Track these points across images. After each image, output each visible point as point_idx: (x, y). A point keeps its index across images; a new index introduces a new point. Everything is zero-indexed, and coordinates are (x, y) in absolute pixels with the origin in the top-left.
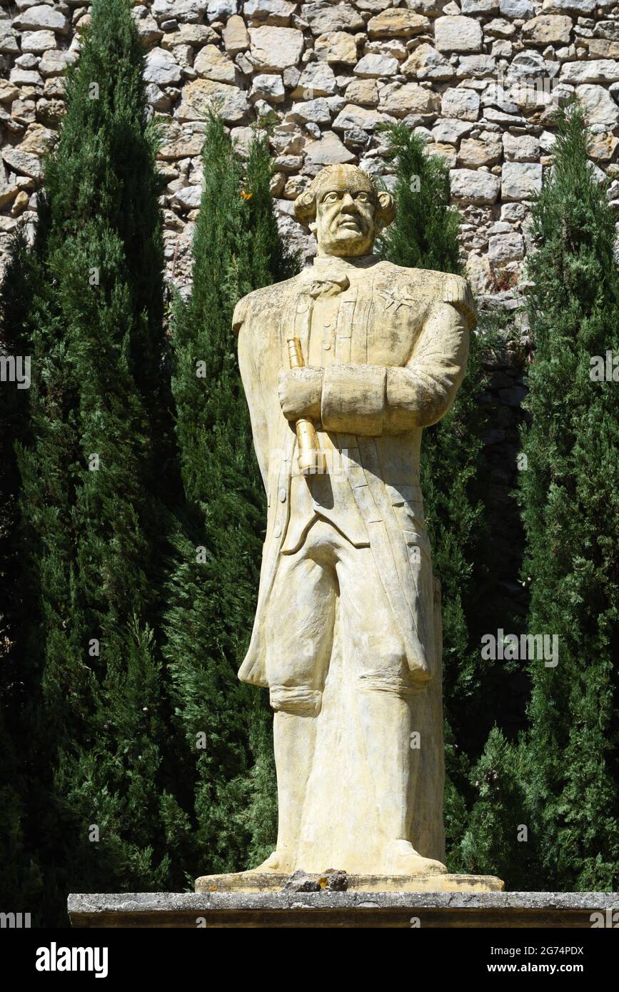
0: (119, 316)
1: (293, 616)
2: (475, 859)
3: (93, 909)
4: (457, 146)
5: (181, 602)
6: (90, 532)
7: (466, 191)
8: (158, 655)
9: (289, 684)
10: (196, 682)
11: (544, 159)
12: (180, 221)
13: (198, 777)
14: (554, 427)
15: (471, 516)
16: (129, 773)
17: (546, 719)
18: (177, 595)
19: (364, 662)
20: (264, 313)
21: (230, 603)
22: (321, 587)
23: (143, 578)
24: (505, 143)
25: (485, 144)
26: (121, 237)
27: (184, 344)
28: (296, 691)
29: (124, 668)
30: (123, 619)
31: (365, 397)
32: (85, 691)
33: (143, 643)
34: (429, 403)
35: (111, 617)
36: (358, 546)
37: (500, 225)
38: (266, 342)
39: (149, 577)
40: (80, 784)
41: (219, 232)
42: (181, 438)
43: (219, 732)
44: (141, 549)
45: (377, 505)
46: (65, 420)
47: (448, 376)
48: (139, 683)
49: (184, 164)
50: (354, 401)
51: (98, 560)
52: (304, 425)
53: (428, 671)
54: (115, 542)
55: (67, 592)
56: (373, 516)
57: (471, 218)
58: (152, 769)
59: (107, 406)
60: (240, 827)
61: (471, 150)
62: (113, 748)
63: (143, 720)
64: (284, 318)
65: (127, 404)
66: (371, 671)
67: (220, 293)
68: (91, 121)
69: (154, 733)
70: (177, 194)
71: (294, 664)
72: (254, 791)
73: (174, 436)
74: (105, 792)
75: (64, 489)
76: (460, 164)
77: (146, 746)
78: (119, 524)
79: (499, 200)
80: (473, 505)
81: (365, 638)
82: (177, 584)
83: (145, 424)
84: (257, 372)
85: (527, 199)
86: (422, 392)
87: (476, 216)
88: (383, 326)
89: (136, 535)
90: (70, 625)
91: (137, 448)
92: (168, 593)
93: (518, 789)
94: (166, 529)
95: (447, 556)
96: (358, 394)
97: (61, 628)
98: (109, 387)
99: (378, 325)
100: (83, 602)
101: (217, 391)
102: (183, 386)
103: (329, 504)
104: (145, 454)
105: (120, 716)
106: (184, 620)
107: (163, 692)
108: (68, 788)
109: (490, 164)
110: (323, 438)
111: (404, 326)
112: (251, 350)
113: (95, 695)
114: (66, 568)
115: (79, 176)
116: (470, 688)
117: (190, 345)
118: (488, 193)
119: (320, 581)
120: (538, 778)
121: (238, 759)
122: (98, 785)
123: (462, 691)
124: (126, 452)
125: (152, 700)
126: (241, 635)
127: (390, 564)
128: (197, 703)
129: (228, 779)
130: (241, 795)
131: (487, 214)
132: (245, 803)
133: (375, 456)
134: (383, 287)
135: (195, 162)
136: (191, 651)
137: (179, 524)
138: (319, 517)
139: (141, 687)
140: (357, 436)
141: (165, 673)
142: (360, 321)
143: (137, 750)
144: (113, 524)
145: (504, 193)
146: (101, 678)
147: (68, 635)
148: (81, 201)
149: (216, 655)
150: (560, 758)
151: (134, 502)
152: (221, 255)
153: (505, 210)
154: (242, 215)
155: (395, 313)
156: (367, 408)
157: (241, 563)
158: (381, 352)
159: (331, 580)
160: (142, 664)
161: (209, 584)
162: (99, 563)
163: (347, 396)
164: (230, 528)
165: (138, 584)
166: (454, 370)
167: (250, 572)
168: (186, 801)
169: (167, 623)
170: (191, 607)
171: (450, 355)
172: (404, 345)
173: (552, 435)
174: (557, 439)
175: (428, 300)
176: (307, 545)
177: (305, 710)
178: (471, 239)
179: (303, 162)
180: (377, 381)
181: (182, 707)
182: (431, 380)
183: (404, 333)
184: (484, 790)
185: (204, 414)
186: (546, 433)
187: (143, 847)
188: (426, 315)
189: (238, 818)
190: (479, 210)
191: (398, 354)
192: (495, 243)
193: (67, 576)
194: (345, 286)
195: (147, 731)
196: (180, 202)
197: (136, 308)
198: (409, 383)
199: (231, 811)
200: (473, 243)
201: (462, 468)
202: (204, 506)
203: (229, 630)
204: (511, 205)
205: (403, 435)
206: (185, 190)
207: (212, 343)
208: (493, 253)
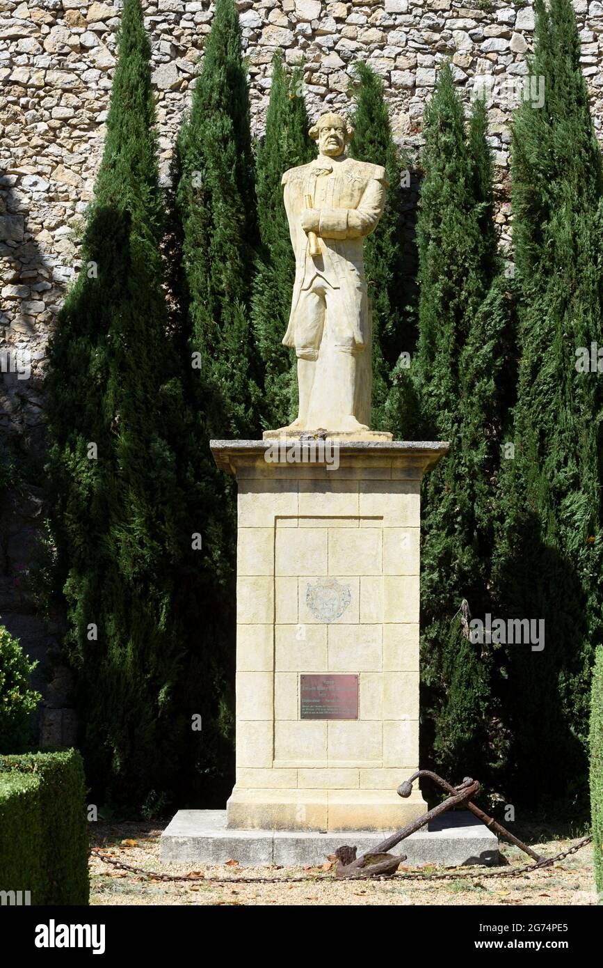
0: (231, 157)
1: (306, 318)
2: (391, 412)
3: (221, 446)
4: (395, 59)
5: (259, 292)
6: (217, 259)
7: (399, 82)
8: (248, 317)
9: (304, 347)
10: (266, 330)
11: (437, 66)
12: (261, 95)
13: (266, 372)
14: (432, 214)
15: (392, 250)
16: (235, 371)
17: (425, 347)
18: (257, 289)
19: (336, 338)
20: (295, 181)
21: (281, 293)
22: (318, 305)
23: (241, 281)
24: (418, 58)
25: (408, 59)
26: (231, 118)
27: (261, 168)
28: (307, 350)
29: (232, 323)
30: (232, 300)
31: (338, 224)
32: (214, 334)
33: (241, 311)
34: (366, 227)
35: (227, 299)
36: (335, 288)
37: (415, 99)
38: (296, 195)
39: (244, 280)
40: (213, 376)
41: (279, 114)
42: (260, 214)
43: (275, 353)
44: (240, 268)
45: (343, 270)
46: (205, 206)
47: (375, 214)
48: (239, 330)
49: (263, 67)
50: (334, 225)
51: (220, 272)
52: (312, 235)
53: (364, 344)
54: (228, 264)
55: (206, 288)
56: (341, 275)
57: (401, 95)
58: (245, 369)
59: (225, 201)
60: (285, 396)
61: (401, 61)
62: (227, 359)
63: (240, 347)
64: (304, 184)
65: (234, 201)
66: (339, 344)
67: (278, 144)
68: (218, 63)
69: (245, 352)
70: (260, 82)
71: (306, 338)
72: (291, 379)
73: (256, 213)
74: (223, 380)
75: (204, 239)
76: (396, 68)
77: (242, 359)
78: (231, 256)
79: (415, 86)
80: (394, 245)
81: (337, 329)
82: (257, 283)
83: (242, 209)
84: (292, 207)
85: (428, 86)
86: (363, 221)
87: (403, 94)
88: (347, 190)
89: (238, 261)
90: (208, 303)
91: (238, 221)
92: (252, 288)
93: (411, 381)
94: (252, 258)
95: (381, 270)
96: (335, 222)
97: (203, 305)
98: (227, 192)
99: (345, 190)
100: (214, 292)
101: (277, 191)
102: (260, 189)
103: (322, 270)
104: (242, 223)
105: (231, 345)
106: (260, 301)
107: (250, 333)
108: (207, 377)
109: (410, 69)
110: (320, 240)
111: (357, 190)
112: (289, 197)
113: (219, 335)
114: (206, 276)
115: (212, 90)
116: (390, 331)
117: (264, 169)
118: (410, 83)
119: (319, 302)
120: (421, 375)
121: (284, 365)
122: (221, 376)
123: (387, 333)
124: (233, 223)
125: (245, 337)
126: (286, 307)
127: (348, 297)
128: (266, 340)
129: (280, 373)
130: (285, 381)
131: (409, 93)
132: (287, 385)
133: (342, 248)
134: (347, 172)
135: (268, 66)
136: (263, 315)
137: (258, 256)
138: (318, 275)
139: (240, 332)
140: (335, 239)
141: (251, 325)
142: (337, 188)
143: (238, 360)
144: (228, 256)
145: (417, 83)
146: (221, 328)
147: (206, 308)
148: (213, 102)
149: (274, 317)
150: (431, 366)
151: (237, 246)
152: (279, 125)
153: (418, 91)
154: (290, 106)
155: (353, 184)
156: (339, 228)
157: (286, 274)
158: (346, 202)
159: (323, 301)
160: (240, 321)
161: (271, 284)
162: (221, 274)
163: (330, 223)
164: (282, 257)
165: (239, 284)
166: (378, 211)
167: (291, 278)
168: (260, 384)
169: (252, 302)
170: (263, 295)
171: (376, 204)
172: (356, 199)
173: (431, 218)
174: (433, 220)
175: (367, 178)
176: (313, 286)
177: (310, 358)
178: (401, 105)
179: (320, 66)
180: (344, 216)
181: (259, 341)
182: (367, 216)
183: (356, 193)
184: (395, 382)
185: (270, 202)
186: (429, 216)
187: (240, 404)
188: (366, 185)
189: (284, 391)
190: (405, 91)
191: (354, 203)
192: (412, 108)
193: (206, 280)
194: (331, 171)
195: (243, 352)
196: (261, 86)
197: (238, 151)
198: (358, 217)
199: (281, 388)
200: (402, 107)
201: (389, 228)
202: (270, 246)
203: (280, 305)
204: (420, 89)
205: (355, 239)
206: (263, 80)
207: (274, 168)
208: (411, 112)
